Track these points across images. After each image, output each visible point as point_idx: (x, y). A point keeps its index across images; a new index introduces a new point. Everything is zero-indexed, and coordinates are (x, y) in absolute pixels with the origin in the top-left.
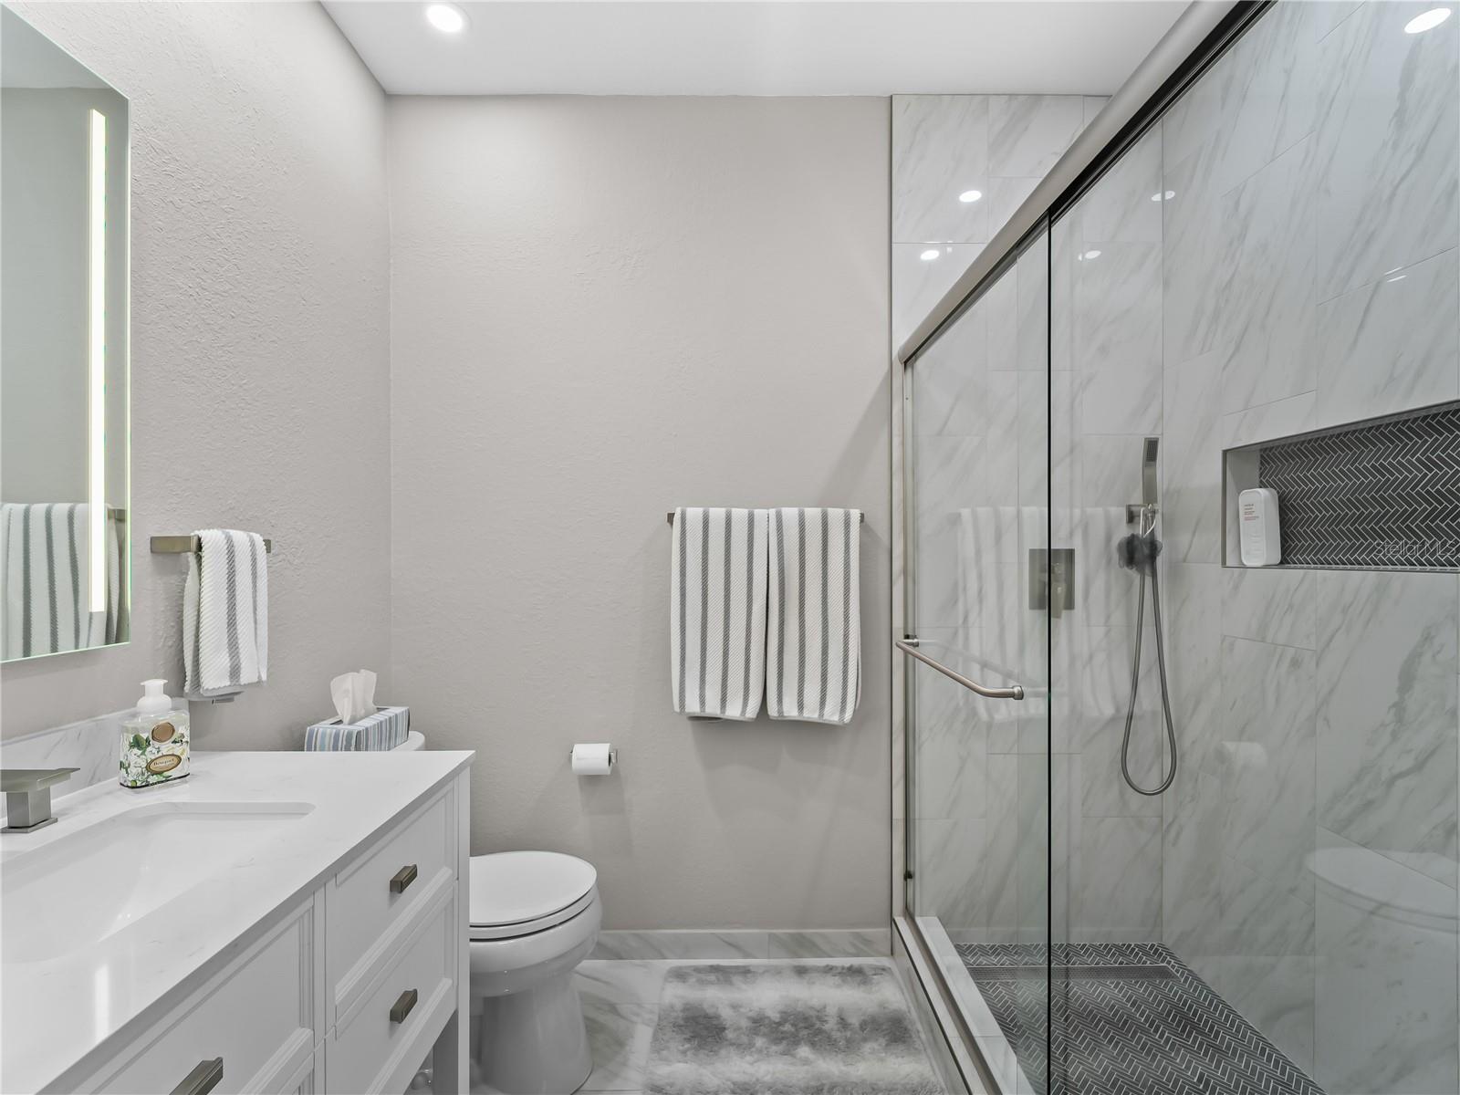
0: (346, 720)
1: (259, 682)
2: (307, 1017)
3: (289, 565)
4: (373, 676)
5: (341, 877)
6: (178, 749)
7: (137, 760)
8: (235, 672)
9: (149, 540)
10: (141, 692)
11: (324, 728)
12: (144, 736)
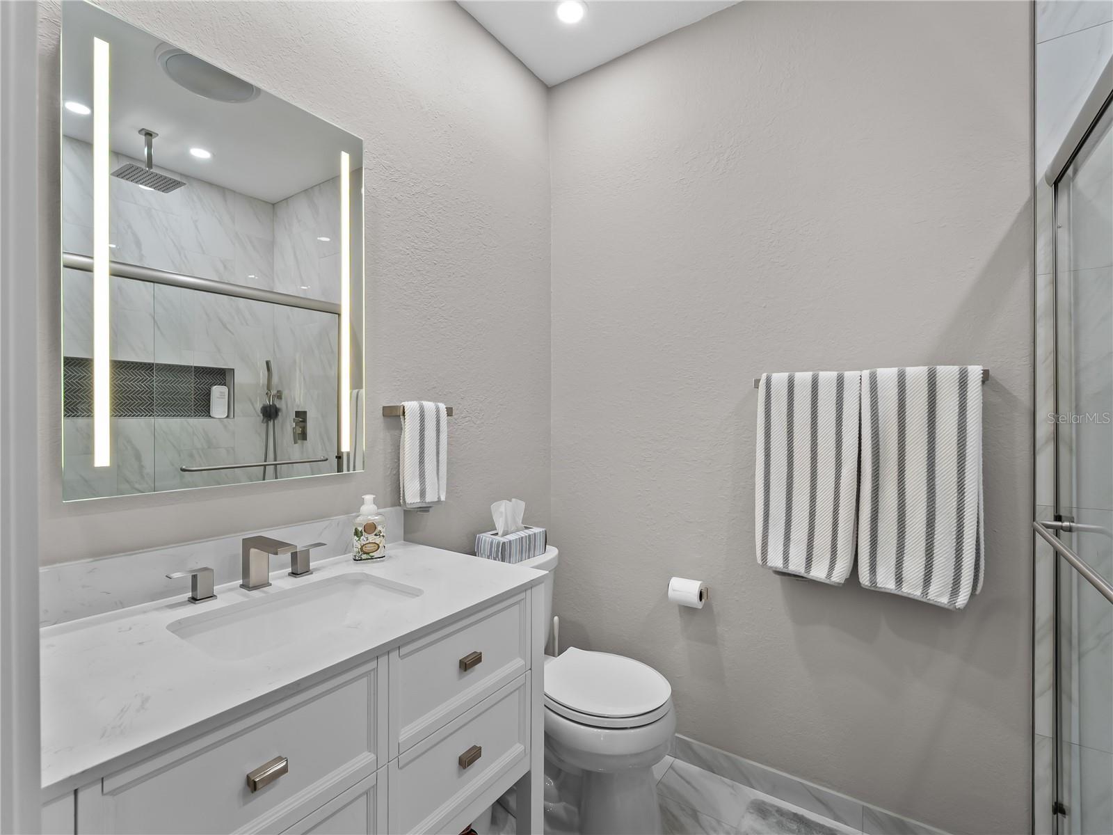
0: (500, 534)
1: (439, 501)
2: (373, 746)
3: (473, 425)
4: (522, 504)
5: (404, 651)
6: (378, 540)
7: (357, 543)
8: (423, 493)
9: (382, 409)
10: (362, 502)
11: (486, 537)
12: (360, 529)
